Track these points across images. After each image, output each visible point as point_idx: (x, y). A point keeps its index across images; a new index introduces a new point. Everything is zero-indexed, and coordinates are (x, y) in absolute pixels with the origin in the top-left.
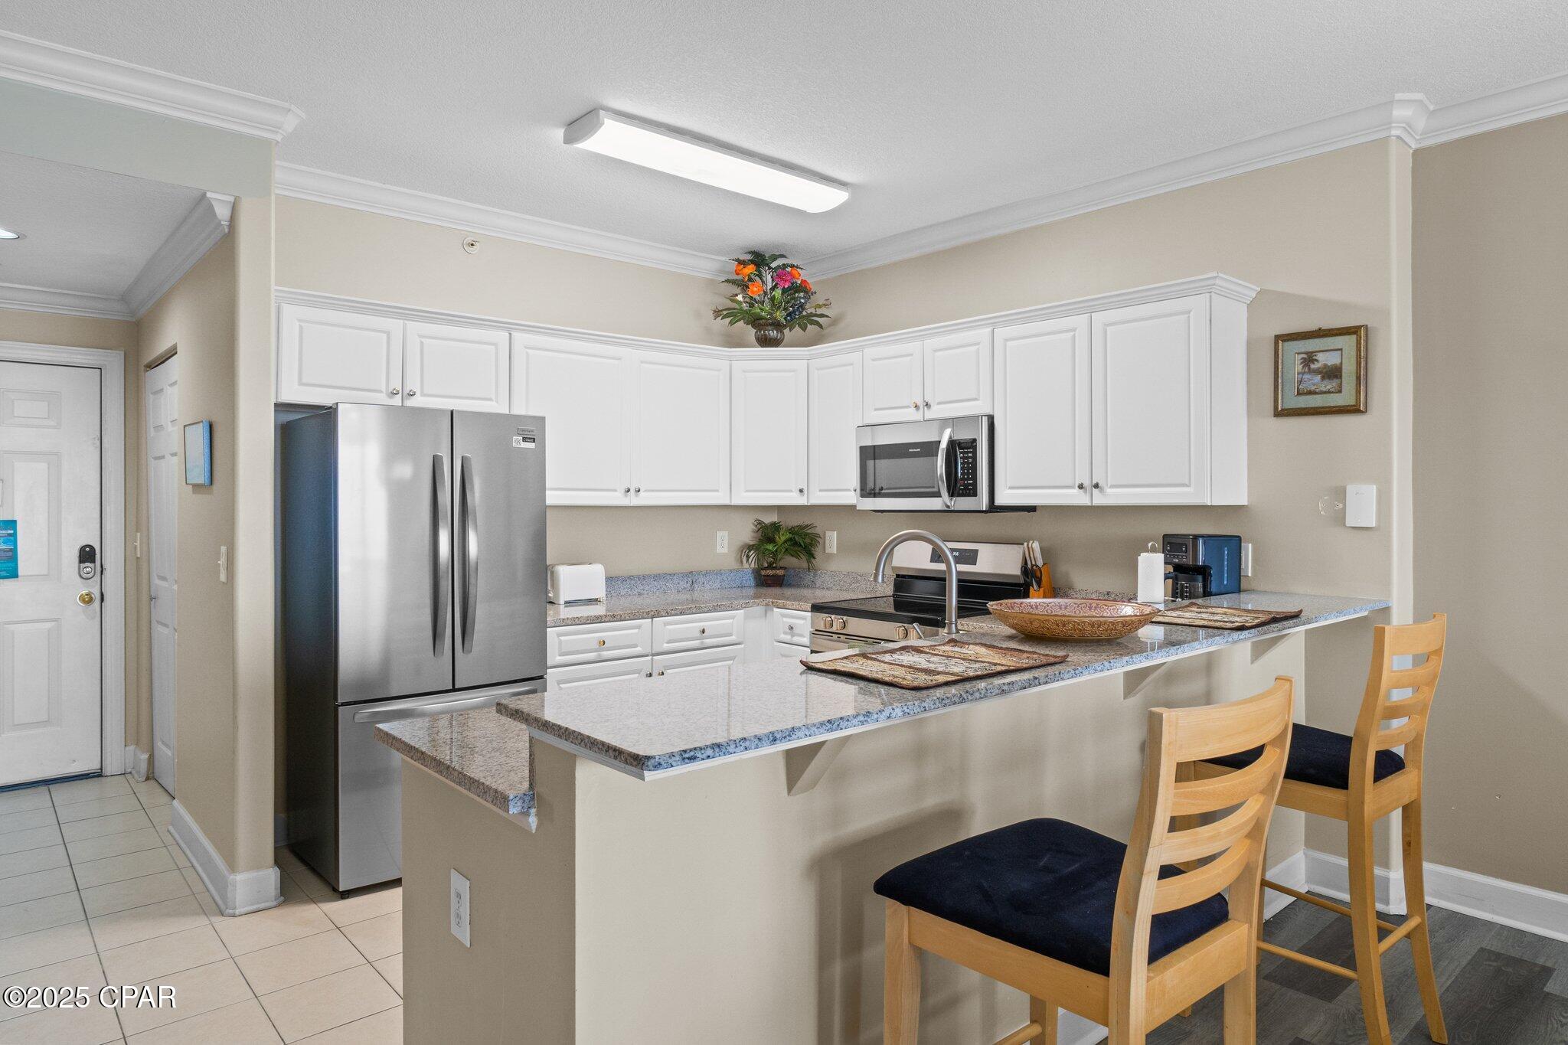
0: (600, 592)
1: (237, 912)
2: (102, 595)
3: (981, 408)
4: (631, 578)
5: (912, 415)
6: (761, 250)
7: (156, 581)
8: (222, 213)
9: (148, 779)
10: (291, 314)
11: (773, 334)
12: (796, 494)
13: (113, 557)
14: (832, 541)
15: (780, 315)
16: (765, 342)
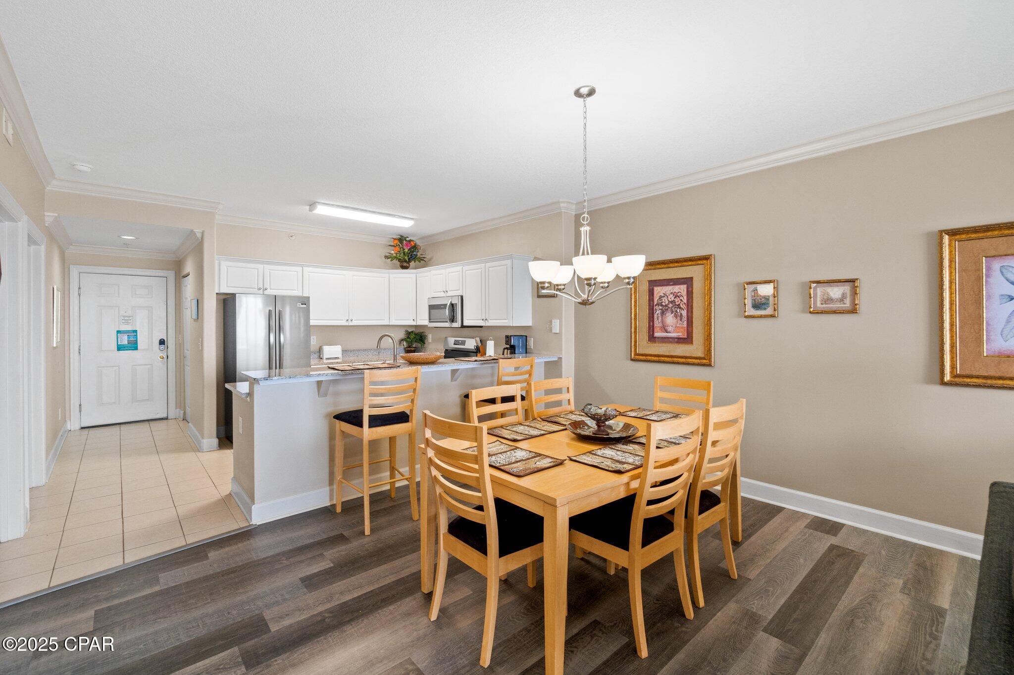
0: (340, 356)
1: (204, 451)
2: (168, 356)
3: (459, 293)
4: (354, 350)
5: (442, 294)
6: (402, 235)
7: (186, 351)
8: (199, 235)
9: (183, 420)
10: (224, 264)
11: (405, 264)
12: (412, 321)
13: (171, 343)
14: (430, 338)
15: (406, 258)
16: (403, 267)
